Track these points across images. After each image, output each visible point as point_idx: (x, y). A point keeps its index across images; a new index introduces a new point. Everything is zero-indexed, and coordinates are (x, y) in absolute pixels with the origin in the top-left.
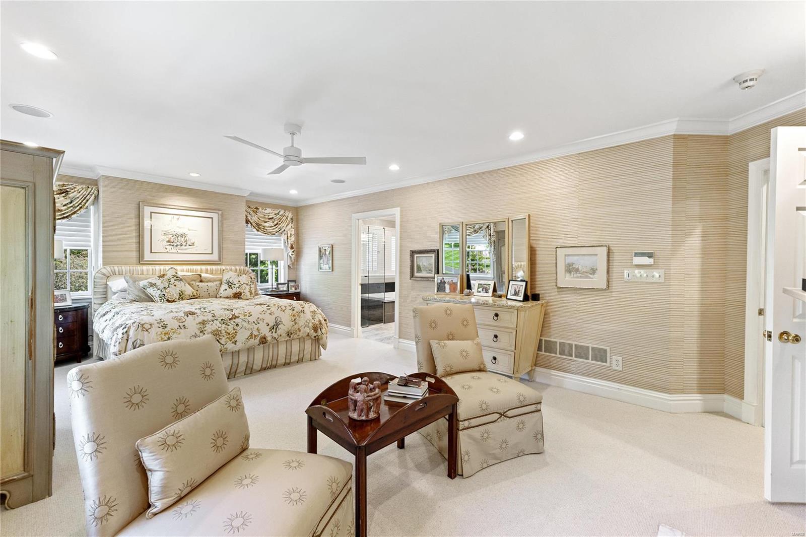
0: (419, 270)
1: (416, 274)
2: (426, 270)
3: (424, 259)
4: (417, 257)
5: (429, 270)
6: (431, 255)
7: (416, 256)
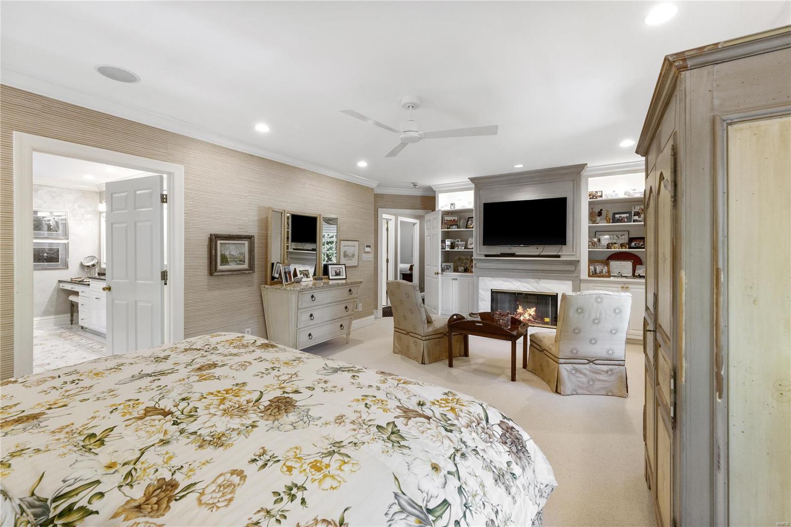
0: (225, 260)
1: (220, 267)
2: (236, 261)
3: (232, 247)
4: (221, 244)
5: (241, 261)
6: (244, 242)
7: (219, 242)
